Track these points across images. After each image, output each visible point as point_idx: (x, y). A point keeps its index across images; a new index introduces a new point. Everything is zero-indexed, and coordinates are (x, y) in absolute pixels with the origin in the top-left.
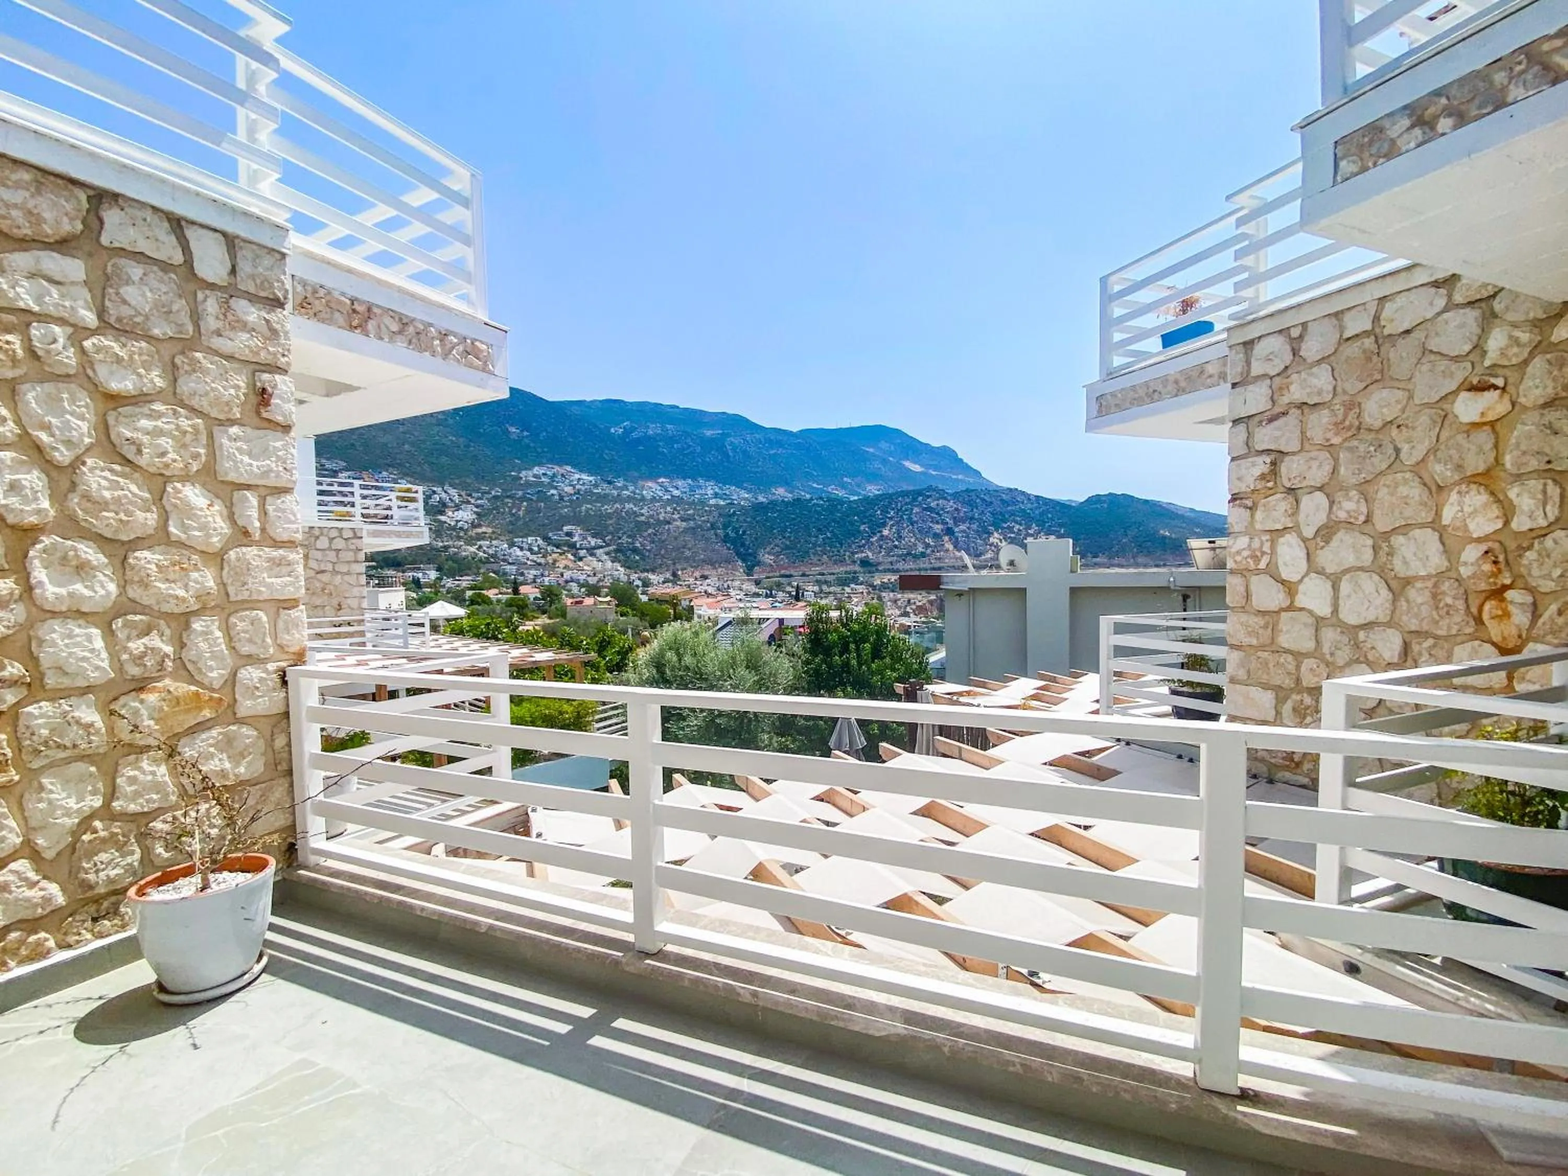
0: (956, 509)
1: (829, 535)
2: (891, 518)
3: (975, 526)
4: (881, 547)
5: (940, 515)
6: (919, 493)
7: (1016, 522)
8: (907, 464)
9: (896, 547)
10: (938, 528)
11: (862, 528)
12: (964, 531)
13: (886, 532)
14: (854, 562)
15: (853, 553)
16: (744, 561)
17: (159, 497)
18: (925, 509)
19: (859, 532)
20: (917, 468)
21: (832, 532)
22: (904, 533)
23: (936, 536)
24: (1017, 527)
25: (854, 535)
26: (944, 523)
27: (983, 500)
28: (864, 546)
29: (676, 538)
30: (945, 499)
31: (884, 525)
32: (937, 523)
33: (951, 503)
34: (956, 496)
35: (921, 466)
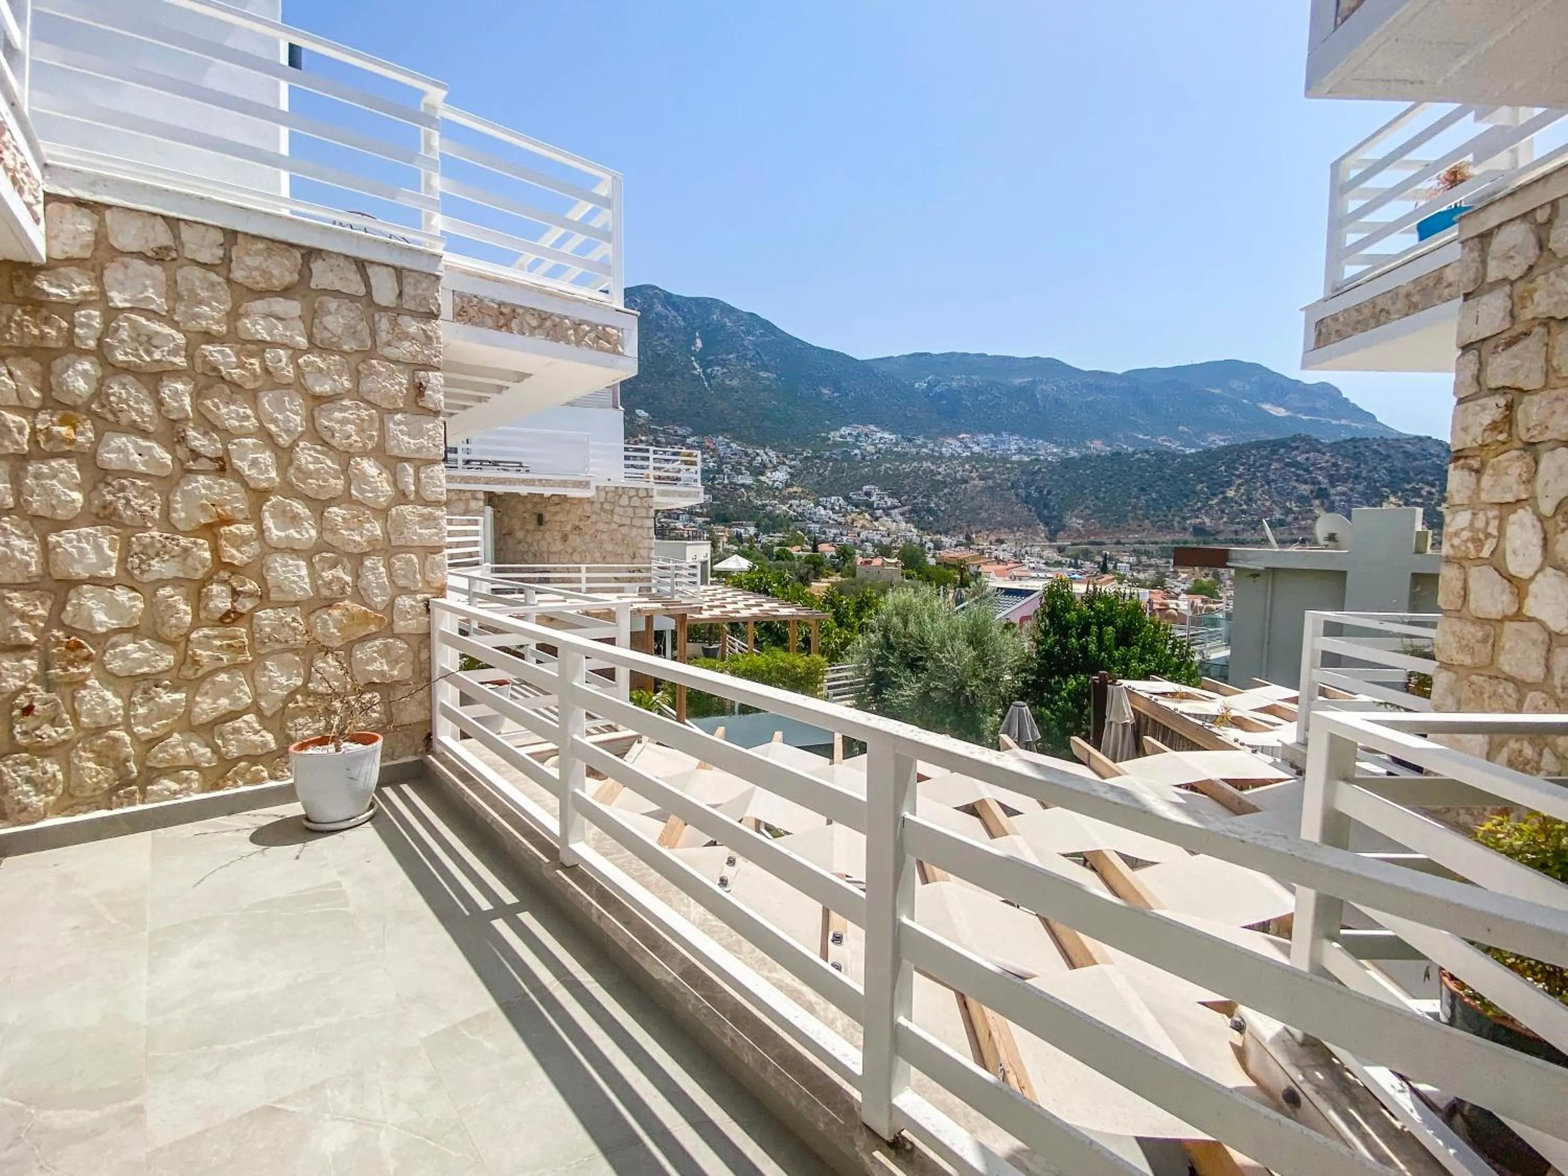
0: (1335, 465)
1: (1154, 496)
2: (1239, 476)
3: (1360, 488)
4: (1223, 511)
5: (1310, 472)
6: (1282, 444)
7: (1428, 484)
8: (1267, 407)
9: (1243, 512)
10: (1304, 489)
11: (1199, 487)
12: (1343, 494)
13: (1231, 493)
14: (1185, 529)
15: (1184, 519)
16: (1046, 524)
17: (345, 468)
18: (1288, 464)
19: (1195, 492)
20: (1281, 412)
21: (1158, 492)
22: (1257, 495)
23: (1302, 499)
24: (1427, 488)
25: (1187, 496)
26: (1314, 482)
27: (1376, 452)
28: (1199, 509)
29: (972, 499)
30: (1319, 451)
31: (1229, 484)
32: (1305, 482)
33: (1327, 457)
34: (1336, 447)
35: (1287, 409)
